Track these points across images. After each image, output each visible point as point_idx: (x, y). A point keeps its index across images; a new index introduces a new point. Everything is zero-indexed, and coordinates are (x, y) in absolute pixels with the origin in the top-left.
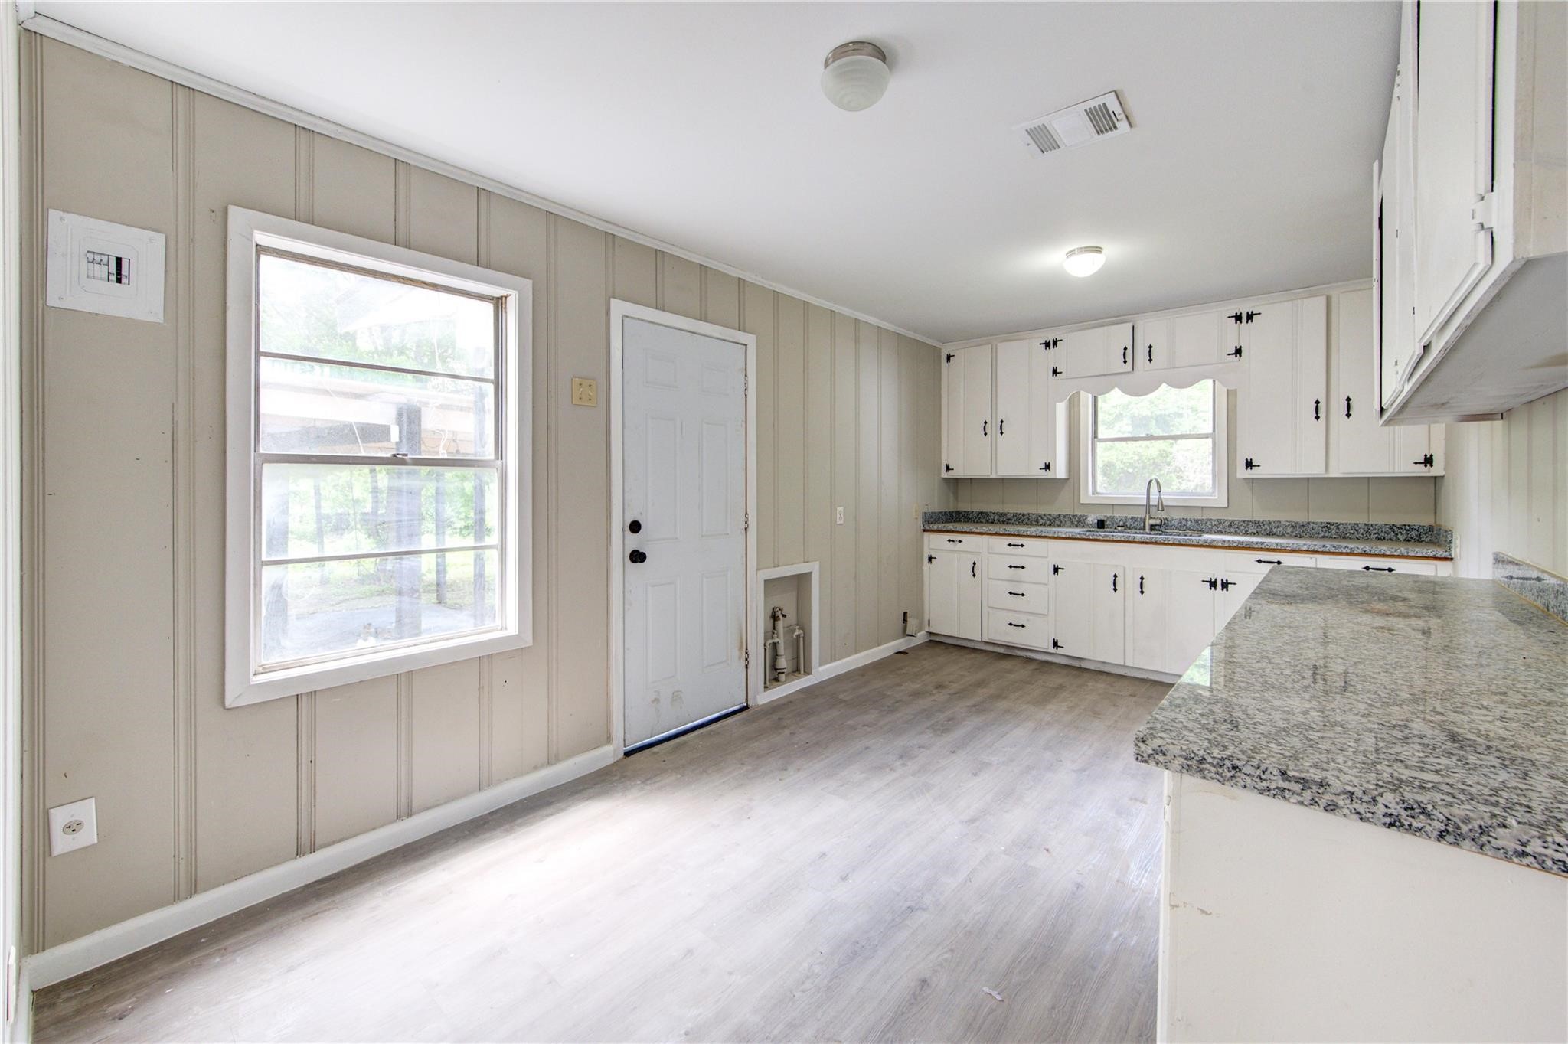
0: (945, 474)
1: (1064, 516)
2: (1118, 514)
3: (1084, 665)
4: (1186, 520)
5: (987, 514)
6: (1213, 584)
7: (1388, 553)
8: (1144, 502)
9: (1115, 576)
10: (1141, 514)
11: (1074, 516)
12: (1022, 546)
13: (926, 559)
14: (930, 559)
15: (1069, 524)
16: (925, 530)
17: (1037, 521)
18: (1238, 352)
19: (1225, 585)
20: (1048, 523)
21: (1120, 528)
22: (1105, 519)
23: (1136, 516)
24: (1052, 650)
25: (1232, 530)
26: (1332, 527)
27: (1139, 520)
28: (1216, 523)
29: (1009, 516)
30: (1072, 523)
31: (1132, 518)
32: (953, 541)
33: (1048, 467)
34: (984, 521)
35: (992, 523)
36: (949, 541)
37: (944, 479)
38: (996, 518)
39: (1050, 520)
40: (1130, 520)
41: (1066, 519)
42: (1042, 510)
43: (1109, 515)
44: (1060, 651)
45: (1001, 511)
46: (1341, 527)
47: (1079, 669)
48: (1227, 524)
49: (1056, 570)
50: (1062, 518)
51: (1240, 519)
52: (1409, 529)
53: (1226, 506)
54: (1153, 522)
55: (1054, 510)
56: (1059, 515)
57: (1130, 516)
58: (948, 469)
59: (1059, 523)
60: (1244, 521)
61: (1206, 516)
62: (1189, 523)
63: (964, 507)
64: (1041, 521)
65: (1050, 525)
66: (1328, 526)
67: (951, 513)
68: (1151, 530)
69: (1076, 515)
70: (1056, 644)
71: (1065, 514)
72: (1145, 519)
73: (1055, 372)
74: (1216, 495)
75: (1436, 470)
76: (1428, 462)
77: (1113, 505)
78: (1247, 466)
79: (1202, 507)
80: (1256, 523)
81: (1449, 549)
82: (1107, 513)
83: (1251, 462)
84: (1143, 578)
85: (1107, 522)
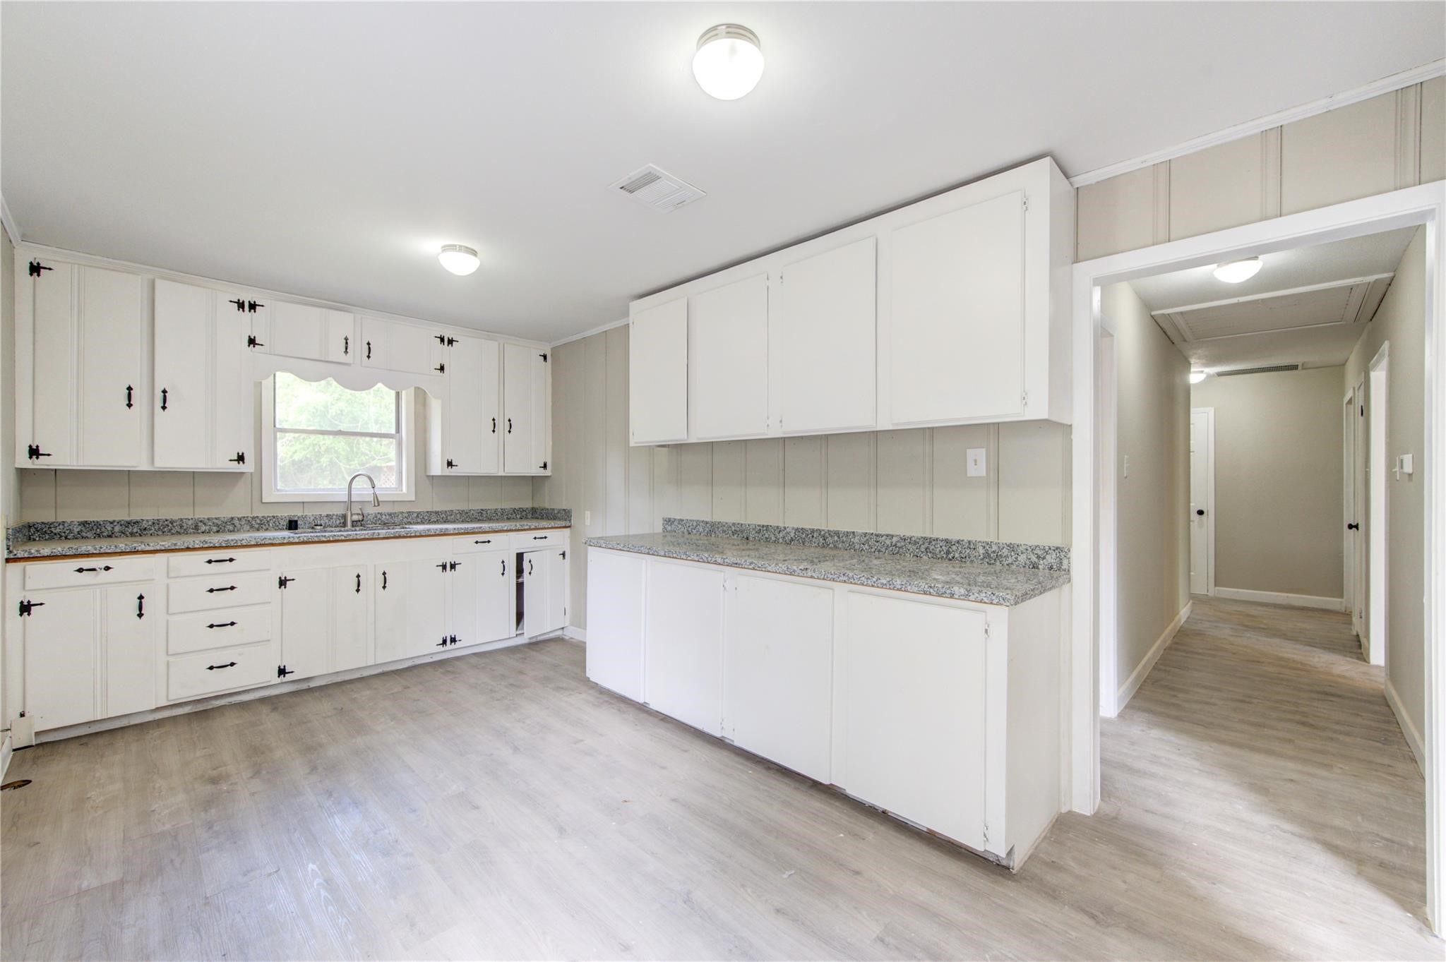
0: (24, 462)
1: (240, 519)
2: (310, 512)
3: (313, 684)
4: (381, 514)
5: (97, 524)
6: (444, 567)
7: (546, 526)
8: (344, 499)
9: (358, 577)
10: (339, 510)
11: (253, 518)
12: (231, 560)
13: (12, 610)
14: (26, 607)
15: (246, 528)
16: (8, 560)
17: (196, 528)
18: (442, 368)
19: (453, 566)
20: (215, 529)
21: (319, 527)
22: (296, 519)
23: (331, 513)
24: (276, 680)
25: (419, 520)
26: (484, 512)
27: (334, 517)
29: (145, 525)
30: (252, 527)
31: (327, 516)
32: (91, 571)
33: (241, 458)
34: (89, 535)
35: (110, 536)
36: (79, 571)
37: (21, 469)
38: (117, 529)
40: (325, 518)
41: (243, 522)
42: (202, 514)
43: (300, 514)
44: (288, 677)
45: (128, 519)
46: (489, 512)
47: (310, 690)
48: (415, 515)
50: (236, 522)
51: (425, 510)
52: (522, 510)
53: (413, 499)
54: (355, 518)
55: (222, 513)
56: (232, 518)
57: (324, 514)
59: (231, 528)
60: (428, 512)
61: (397, 509)
62: (384, 517)
64: (203, 528)
65: (218, 532)
66: (481, 512)
68: (353, 526)
69: (257, 517)
70: (282, 672)
71: (240, 516)
72: (344, 517)
73: (252, 342)
74: (404, 490)
75: (548, 472)
76: (545, 466)
77: (303, 503)
78: (448, 466)
79: (394, 502)
80: (437, 513)
81: (570, 521)
82: (295, 513)
83: (451, 462)
84: (384, 574)
85: (299, 522)
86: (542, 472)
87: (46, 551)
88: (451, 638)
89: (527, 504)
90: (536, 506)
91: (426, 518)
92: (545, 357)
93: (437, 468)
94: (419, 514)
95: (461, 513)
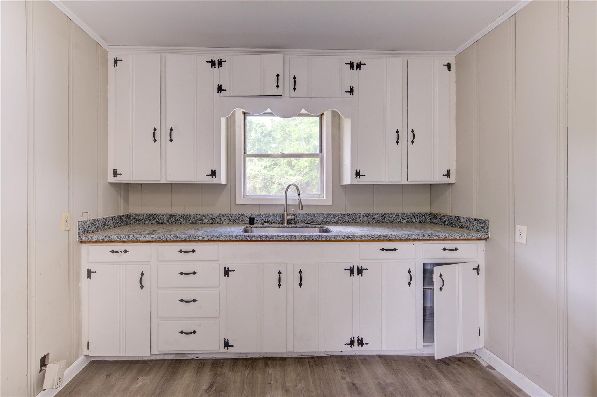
0: (112, 179)
1: (223, 215)
2: (264, 211)
4: (308, 215)
6: (352, 271)
8: (283, 203)
9: (280, 273)
10: (280, 211)
11: (231, 215)
12: (194, 251)
13: (85, 274)
14: (89, 273)
15: (227, 221)
16: (81, 242)
17: (202, 220)
18: (351, 91)
19: (360, 271)
20: (211, 221)
21: (266, 224)
22: (254, 216)
23: (276, 213)
24: (223, 350)
25: (335, 221)
26: (387, 216)
27: (278, 216)
28: (326, 216)
29: (177, 217)
30: (230, 221)
31: (273, 215)
32: (117, 252)
33: (213, 174)
34: (154, 222)
35: (162, 223)
36: (113, 252)
37: (111, 184)
38: (165, 219)
39: (212, 219)
40: (272, 217)
41: (225, 218)
42: (205, 211)
43: (257, 213)
44: (230, 349)
45: (170, 213)
46: (391, 215)
48: (332, 216)
49: (227, 272)
50: (221, 217)
51: (340, 213)
52: (421, 215)
53: (331, 204)
54: (290, 217)
55: (215, 211)
56: (220, 215)
57: (271, 213)
58: (115, 173)
59: (219, 221)
60: (341, 214)
61: (319, 211)
62: (310, 217)
63: (134, 210)
64: (205, 220)
65: (212, 223)
66: (384, 215)
67: (120, 218)
68: (288, 224)
69: (233, 214)
70: (226, 344)
71: (223, 213)
72: (283, 216)
73: (220, 89)
74: (325, 197)
75: (452, 180)
76: (448, 174)
77: (259, 205)
78: (356, 176)
79: (317, 205)
80: (348, 215)
81: (486, 233)
82: (254, 212)
83: (359, 172)
84: (301, 272)
85: (256, 219)
86: (445, 180)
87: (95, 238)
88: (358, 340)
89: (426, 209)
90: (435, 211)
91: (340, 219)
92: (449, 66)
93: (348, 179)
94: (335, 215)
95: (368, 215)
